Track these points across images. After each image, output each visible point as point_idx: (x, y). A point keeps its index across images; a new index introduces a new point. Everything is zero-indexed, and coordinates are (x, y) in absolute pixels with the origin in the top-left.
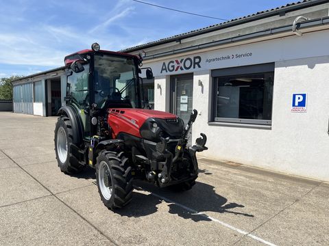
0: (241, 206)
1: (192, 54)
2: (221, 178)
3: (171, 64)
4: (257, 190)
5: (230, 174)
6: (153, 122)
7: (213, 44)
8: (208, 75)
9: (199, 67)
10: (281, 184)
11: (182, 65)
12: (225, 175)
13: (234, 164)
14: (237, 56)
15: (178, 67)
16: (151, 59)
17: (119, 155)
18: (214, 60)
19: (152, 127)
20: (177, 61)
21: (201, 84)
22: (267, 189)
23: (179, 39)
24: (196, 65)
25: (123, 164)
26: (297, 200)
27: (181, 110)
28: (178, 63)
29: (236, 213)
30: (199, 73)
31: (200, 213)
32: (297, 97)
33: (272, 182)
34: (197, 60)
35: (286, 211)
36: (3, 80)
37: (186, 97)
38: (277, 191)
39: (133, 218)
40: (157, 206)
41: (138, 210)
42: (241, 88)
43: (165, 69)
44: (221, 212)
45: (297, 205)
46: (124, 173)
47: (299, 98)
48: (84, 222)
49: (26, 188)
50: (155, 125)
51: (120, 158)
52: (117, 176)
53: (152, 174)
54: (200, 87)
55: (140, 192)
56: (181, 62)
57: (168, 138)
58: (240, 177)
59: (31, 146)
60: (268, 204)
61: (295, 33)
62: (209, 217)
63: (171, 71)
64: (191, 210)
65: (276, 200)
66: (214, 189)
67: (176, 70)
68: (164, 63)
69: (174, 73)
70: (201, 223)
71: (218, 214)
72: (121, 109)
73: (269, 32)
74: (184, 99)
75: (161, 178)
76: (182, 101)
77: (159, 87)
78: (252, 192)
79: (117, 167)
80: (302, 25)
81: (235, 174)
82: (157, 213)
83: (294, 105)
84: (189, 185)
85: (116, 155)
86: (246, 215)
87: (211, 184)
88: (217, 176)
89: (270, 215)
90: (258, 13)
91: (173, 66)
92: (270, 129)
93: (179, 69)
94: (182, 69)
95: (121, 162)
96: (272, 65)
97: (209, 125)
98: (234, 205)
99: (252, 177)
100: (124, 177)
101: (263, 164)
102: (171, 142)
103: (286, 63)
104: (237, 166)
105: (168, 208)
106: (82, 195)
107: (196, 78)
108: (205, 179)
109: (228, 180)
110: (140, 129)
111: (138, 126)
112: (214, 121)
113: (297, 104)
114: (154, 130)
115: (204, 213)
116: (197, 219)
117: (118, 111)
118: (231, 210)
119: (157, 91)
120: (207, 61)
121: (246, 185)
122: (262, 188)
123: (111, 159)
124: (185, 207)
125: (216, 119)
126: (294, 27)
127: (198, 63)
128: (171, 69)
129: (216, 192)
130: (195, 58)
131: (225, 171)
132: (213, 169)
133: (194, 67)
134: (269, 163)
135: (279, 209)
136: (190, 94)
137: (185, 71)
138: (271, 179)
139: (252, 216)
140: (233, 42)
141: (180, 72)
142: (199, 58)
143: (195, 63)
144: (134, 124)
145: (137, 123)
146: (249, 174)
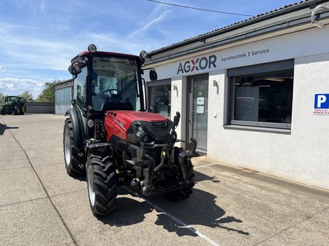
0: (239, 221)
1: (207, 53)
2: (229, 187)
3: (187, 65)
4: (265, 203)
5: (241, 183)
6: (138, 126)
7: (227, 41)
8: (224, 75)
9: (215, 66)
10: (296, 197)
11: (197, 65)
12: (234, 183)
13: (249, 172)
14: (253, 54)
15: (194, 67)
16: (167, 59)
17: (104, 160)
18: (229, 58)
19: (137, 130)
20: (193, 61)
21: (216, 84)
22: (278, 202)
23: (203, 39)
24: (212, 65)
25: (105, 170)
26: (309, 218)
27: (198, 112)
28: (194, 63)
29: (229, 229)
30: (215, 73)
31: (189, 226)
32: (319, 97)
33: (287, 194)
34: (213, 59)
35: (290, 230)
36: (47, 84)
37: (203, 99)
38: (289, 205)
39: (115, 227)
40: (145, 215)
41: (124, 219)
42: (260, 88)
43: (182, 70)
44: (213, 226)
45: (306, 224)
46: (106, 179)
47: (322, 99)
48: (64, 228)
49: (27, 189)
50: (140, 129)
51: (104, 163)
52: (98, 182)
53: (136, 181)
54: (216, 87)
55: (135, 198)
56: (197, 62)
57: (152, 143)
58: (251, 187)
59: (53, 147)
60: (272, 220)
61: (315, 25)
62: (197, 232)
63: (186, 71)
64: (180, 222)
65: (284, 216)
66: (215, 199)
67: (192, 70)
68: (180, 64)
69: (190, 73)
70: (186, 238)
71: (208, 229)
72: (114, 112)
73: (286, 25)
74: (200, 101)
75: (143, 186)
76: (198, 103)
77: (176, 88)
78: (258, 205)
79: (99, 172)
80: (322, 16)
81: (247, 183)
82: (142, 223)
83: (316, 107)
84: (185, 194)
85: (101, 159)
86: (241, 232)
87: (214, 193)
88: (225, 185)
89: (269, 234)
90: (286, 7)
91: (189, 67)
92: (290, 133)
93: (195, 69)
94: (197, 69)
95: (104, 167)
96: (291, 62)
97: (225, 128)
98: (230, 219)
99: (264, 187)
100: (106, 184)
101: (282, 173)
102: (156, 148)
103: (307, 59)
104: (252, 174)
105: (156, 218)
106: (75, 199)
107: (211, 78)
108: (210, 188)
109: (235, 189)
110: (127, 132)
111: (125, 129)
112: (230, 124)
113: (319, 106)
114: (138, 134)
115: (193, 226)
116: (181, 233)
117: (112, 114)
118: (225, 225)
119: (173, 92)
120: (223, 60)
121: (255, 197)
122: (272, 200)
123: (94, 164)
124: (174, 218)
125: (232, 122)
126: (312, 18)
127: (213, 63)
128: (187, 69)
129: (216, 203)
130: (210, 57)
131: (236, 179)
132: (224, 176)
133: (210, 67)
134: (288, 172)
135: (283, 227)
136: (205, 95)
137: (201, 71)
138: (286, 191)
139: (247, 234)
140: (248, 38)
141: (195, 72)
142: (215, 57)
143: (210, 63)
144: (122, 127)
145: (124, 126)
146: (263, 184)
